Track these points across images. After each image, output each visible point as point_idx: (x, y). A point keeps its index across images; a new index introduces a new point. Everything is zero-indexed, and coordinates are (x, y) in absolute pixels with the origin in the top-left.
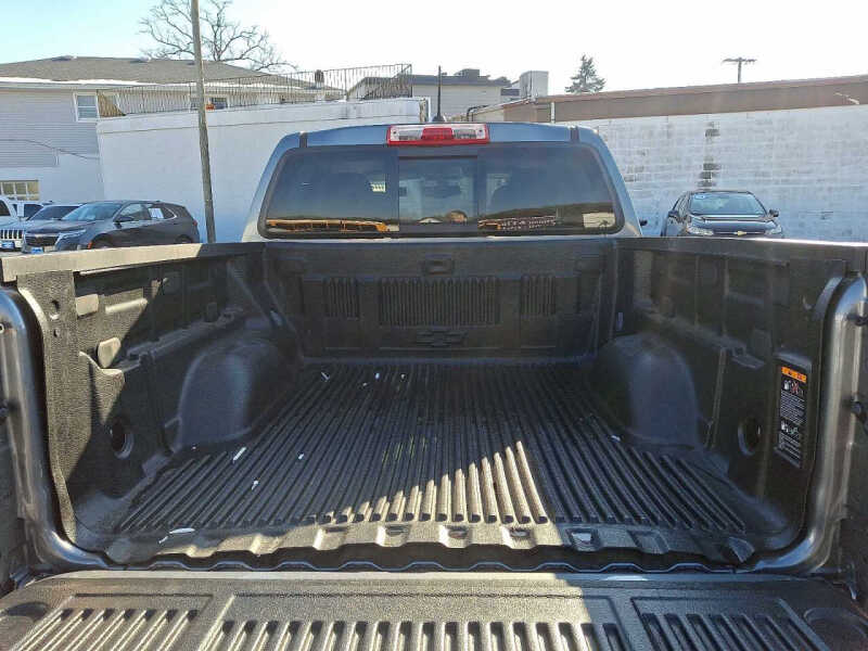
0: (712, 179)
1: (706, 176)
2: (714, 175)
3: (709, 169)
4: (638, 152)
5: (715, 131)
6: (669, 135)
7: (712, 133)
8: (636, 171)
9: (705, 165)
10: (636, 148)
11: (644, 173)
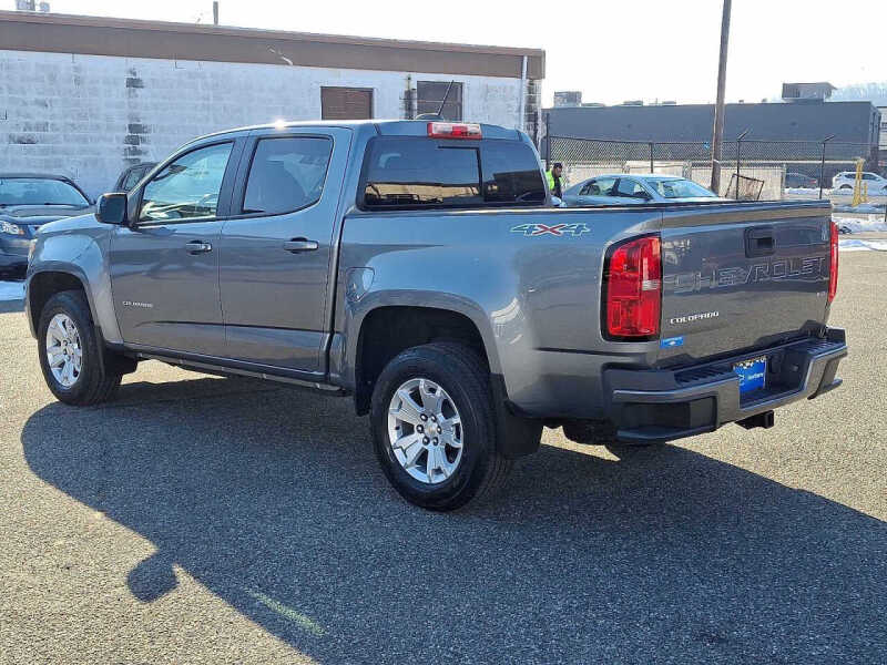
0: (141, 146)
1: (134, 141)
2: (144, 140)
3: (136, 132)
4: (37, 102)
5: (138, 80)
6: (78, 81)
7: (134, 83)
8: (37, 129)
9: (130, 126)
10: (31, 97)
11: (50, 133)
